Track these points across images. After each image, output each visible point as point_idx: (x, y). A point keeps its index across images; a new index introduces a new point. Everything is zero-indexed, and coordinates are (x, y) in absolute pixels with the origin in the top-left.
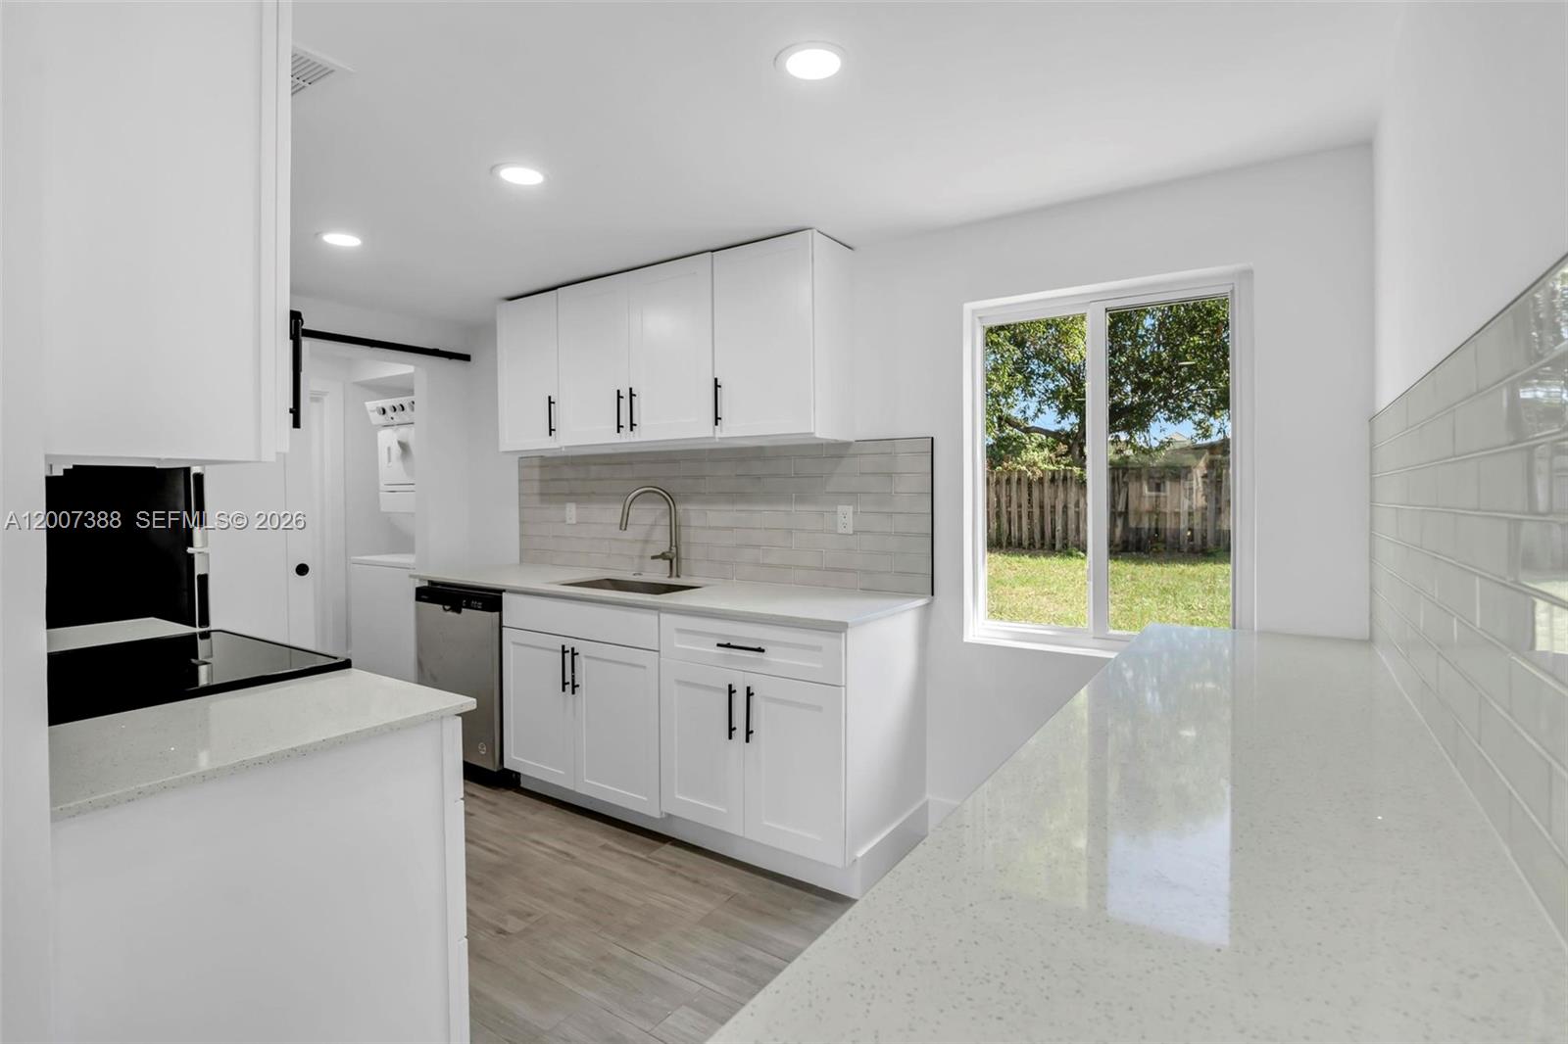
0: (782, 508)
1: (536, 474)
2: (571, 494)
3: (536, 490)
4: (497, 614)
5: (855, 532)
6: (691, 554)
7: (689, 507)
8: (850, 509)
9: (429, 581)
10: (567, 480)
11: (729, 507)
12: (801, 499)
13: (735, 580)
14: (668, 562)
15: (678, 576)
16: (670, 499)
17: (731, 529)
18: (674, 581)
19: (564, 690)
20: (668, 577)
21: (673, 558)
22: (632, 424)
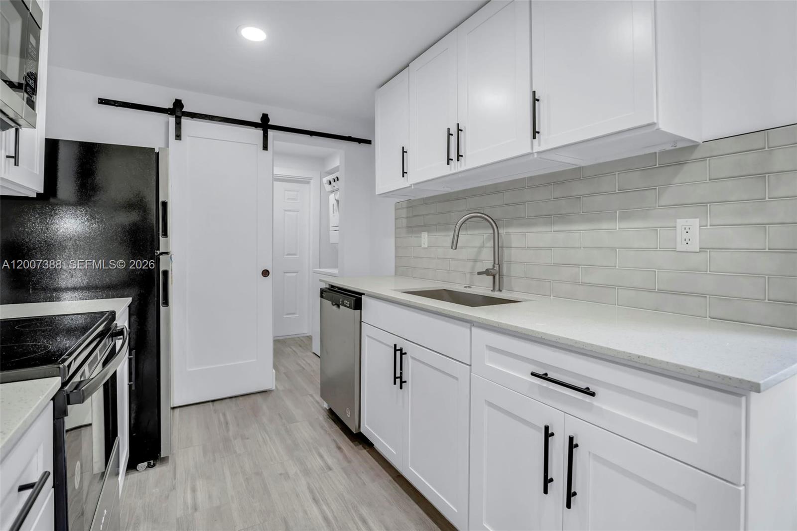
0: (605, 226)
1: (404, 213)
2: (425, 225)
3: (404, 225)
4: (359, 311)
5: (702, 250)
6: (514, 270)
7: (510, 230)
8: (695, 223)
9: (329, 285)
10: (423, 215)
11: (548, 229)
12: (626, 215)
13: (552, 297)
14: (492, 277)
15: (500, 290)
16: (494, 224)
17: (550, 248)
18: (497, 295)
19: (395, 383)
20: (492, 291)
21: (496, 275)
22: (458, 156)
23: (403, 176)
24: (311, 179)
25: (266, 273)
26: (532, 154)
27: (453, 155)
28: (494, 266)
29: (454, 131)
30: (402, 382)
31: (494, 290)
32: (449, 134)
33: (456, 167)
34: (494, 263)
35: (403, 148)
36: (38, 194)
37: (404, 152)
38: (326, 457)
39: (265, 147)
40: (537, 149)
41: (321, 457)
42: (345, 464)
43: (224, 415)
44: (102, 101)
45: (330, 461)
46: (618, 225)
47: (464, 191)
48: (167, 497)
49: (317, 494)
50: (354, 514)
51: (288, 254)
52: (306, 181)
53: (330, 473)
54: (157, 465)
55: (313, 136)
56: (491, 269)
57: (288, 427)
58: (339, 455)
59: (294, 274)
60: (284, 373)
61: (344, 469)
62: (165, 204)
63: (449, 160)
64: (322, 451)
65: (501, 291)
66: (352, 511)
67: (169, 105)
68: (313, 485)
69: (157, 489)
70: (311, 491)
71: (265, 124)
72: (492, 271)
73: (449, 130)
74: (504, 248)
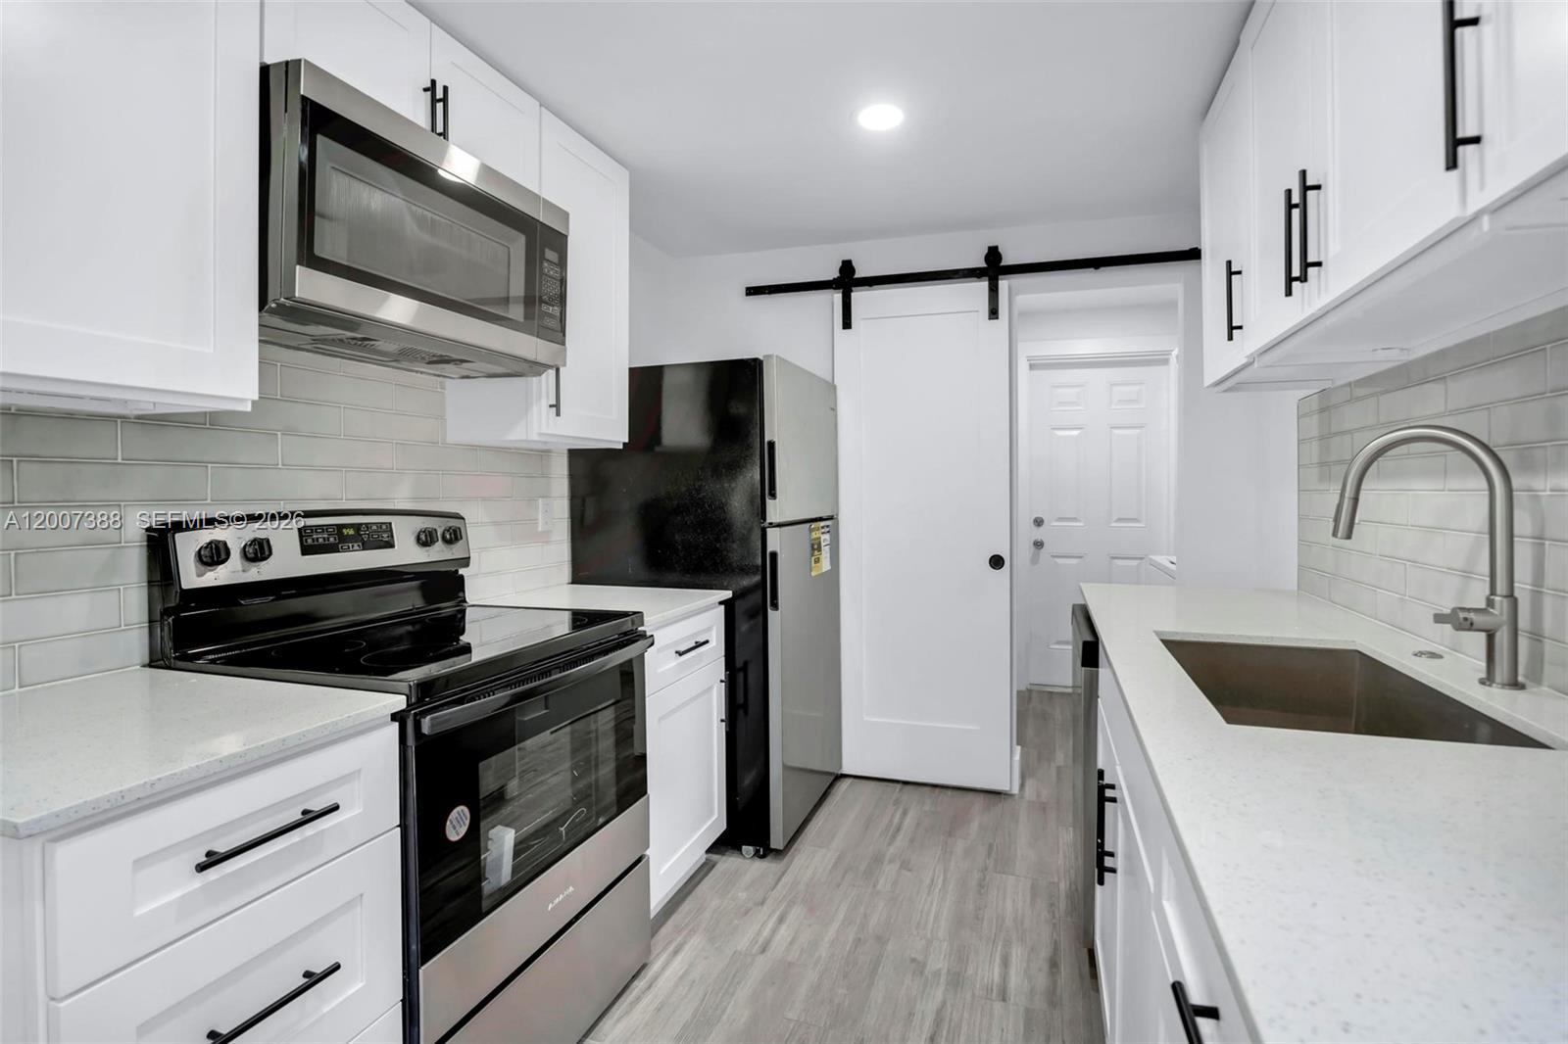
1: (1315, 426)
16: (1491, 461)
20: (1482, 682)
21: (1495, 631)
22: (1306, 265)
23: (1230, 338)
25: (997, 562)
26: (1471, 222)
27: (1297, 269)
28: (1490, 603)
29: (1296, 196)
30: (1103, 870)
31: (1488, 680)
32: (1290, 206)
33: (1313, 296)
34: (1493, 592)
35: (1229, 263)
36: (624, 444)
39: (994, 313)
40: (1478, 201)
41: (1005, 962)
42: (1040, 1004)
43: (905, 813)
44: (752, 291)
45: (1014, 980)
47: (1441, 355)
48: (746, 913)
49: (945, 1033)
51: (1120, 520)
52: (1160, 360)
53: (998, 1006)
54: (769, 858)
55: (1102, 269)
56: (1476, 610)
57: (988, 878)
58: (1042, 980)
59: (1135, 563)
61: (1029, 1016)
62: (772, 445)
63: (1290, 280)
64: (1017, 954)
65: (1522, 687)
67: (832, 273)
68: (949, 1011)
69: (745, 894)
70: (938, 1022)
71: (993, 269)
72: (1472, 616)
73: (1289, 192)
74: (1547, 543)
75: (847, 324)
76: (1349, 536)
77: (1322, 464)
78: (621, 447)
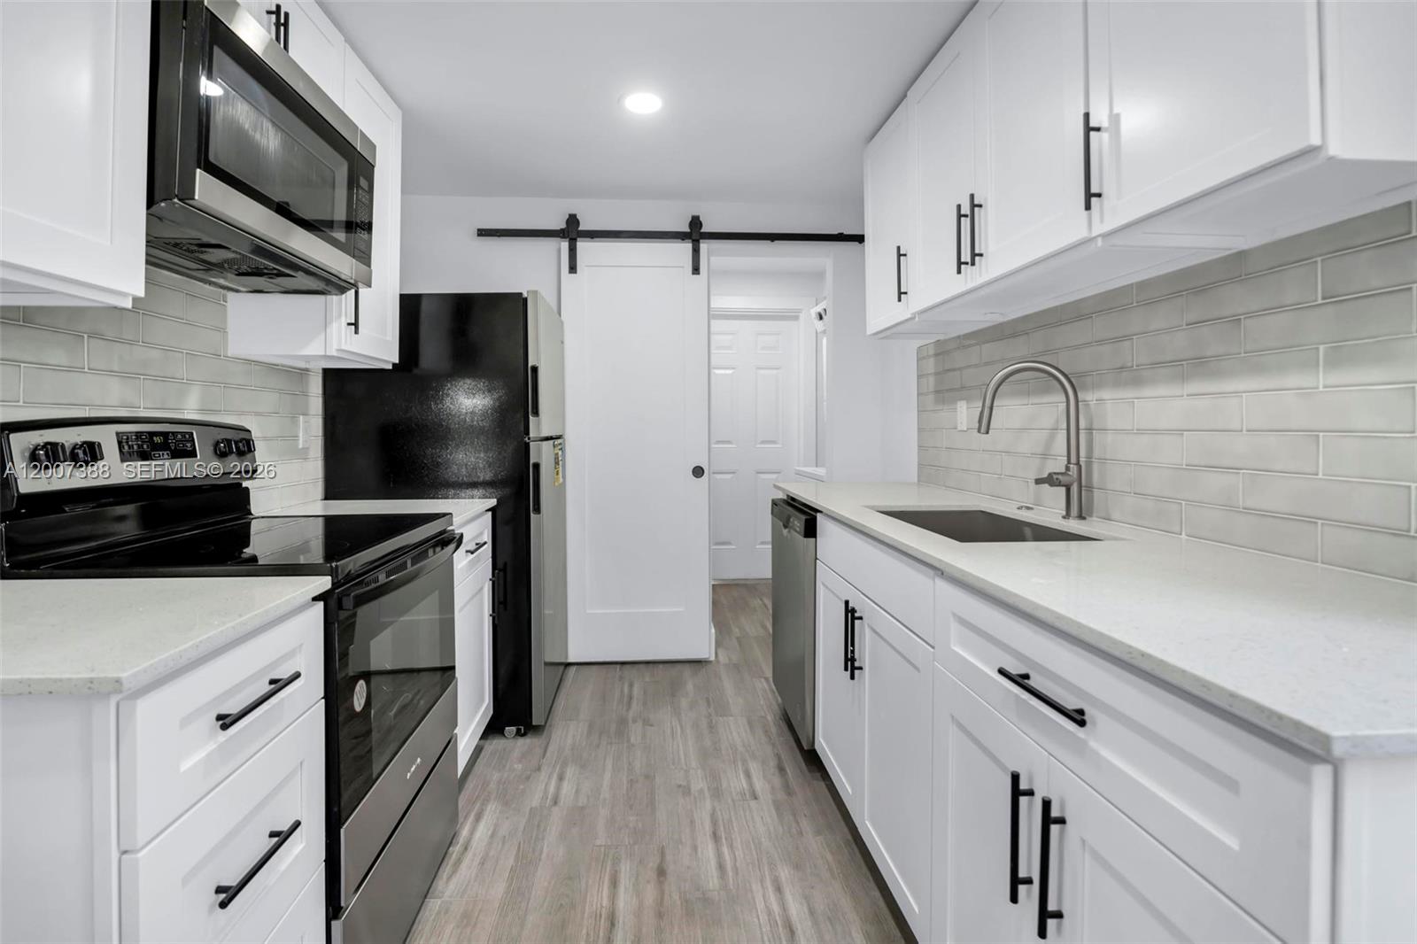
0: (1293, 380)
1: (930, 366)
2: (963, 388)
3: (931, 388)
6: (1110, 479)
7: (1106, 394)
9: (788, 496)
10: (960, 369)
11: (1174, 390)
12: (1339, 357)
13: (1183, 536)
14: (1063, 490)
15: (1081, 517)
16: (1071, 384)
17: (1180, 432)
18: (1073, 526)
19: (845, 668)
20: (1064, 517)
21: (1072, 484)
22: (974, 255)
23: (900, 300)
24: (800, 311)
25: (698, 472)
26: (1091, 240)
27: (966, 257)
28: (1068, 468)
29: (966, 210)
30: (854, 669)
31: (1067, 516)
32: (960, 216)
33: (975, 277)
34: (1069, 462)
35: (899, 248)
36: (394, 365)
37: (899, 255)
38: (755, 780)
39: (696, 270)
40: (1099, 229)
41: (748, 775)
42: (781, 795)
43: (631, 686)
44: (483, 233)
45: (759, 784)
46: (1322, 379)
47: (1026, 318)
48: (528, 778)
49: (722, 828)
50: (767, 873)
51: (763, 442)
52: (792, 316)
53: (753, 803)
54: (529, 735)
55: (776, 242)
56: (1062, 474)
57: (714, 721)
58: (777, 781)
59: (774, 476)
60: (737, 638)
61: (778, 806)
62: (535, 369)
63: (960, 263)
64: (754, 767)
65: (1084, 518)
66: (766, 868)
67: (559, 223)
68: (719, 813)
69: (520, 766)
70: (714, 823)
71: (695, 233)
72: (1060, 477)
73: (959, 207)
74: (1094, 432)
75: (573, 269)
76: (987, 433)
77: (937, 392)
78: (391, 367)
